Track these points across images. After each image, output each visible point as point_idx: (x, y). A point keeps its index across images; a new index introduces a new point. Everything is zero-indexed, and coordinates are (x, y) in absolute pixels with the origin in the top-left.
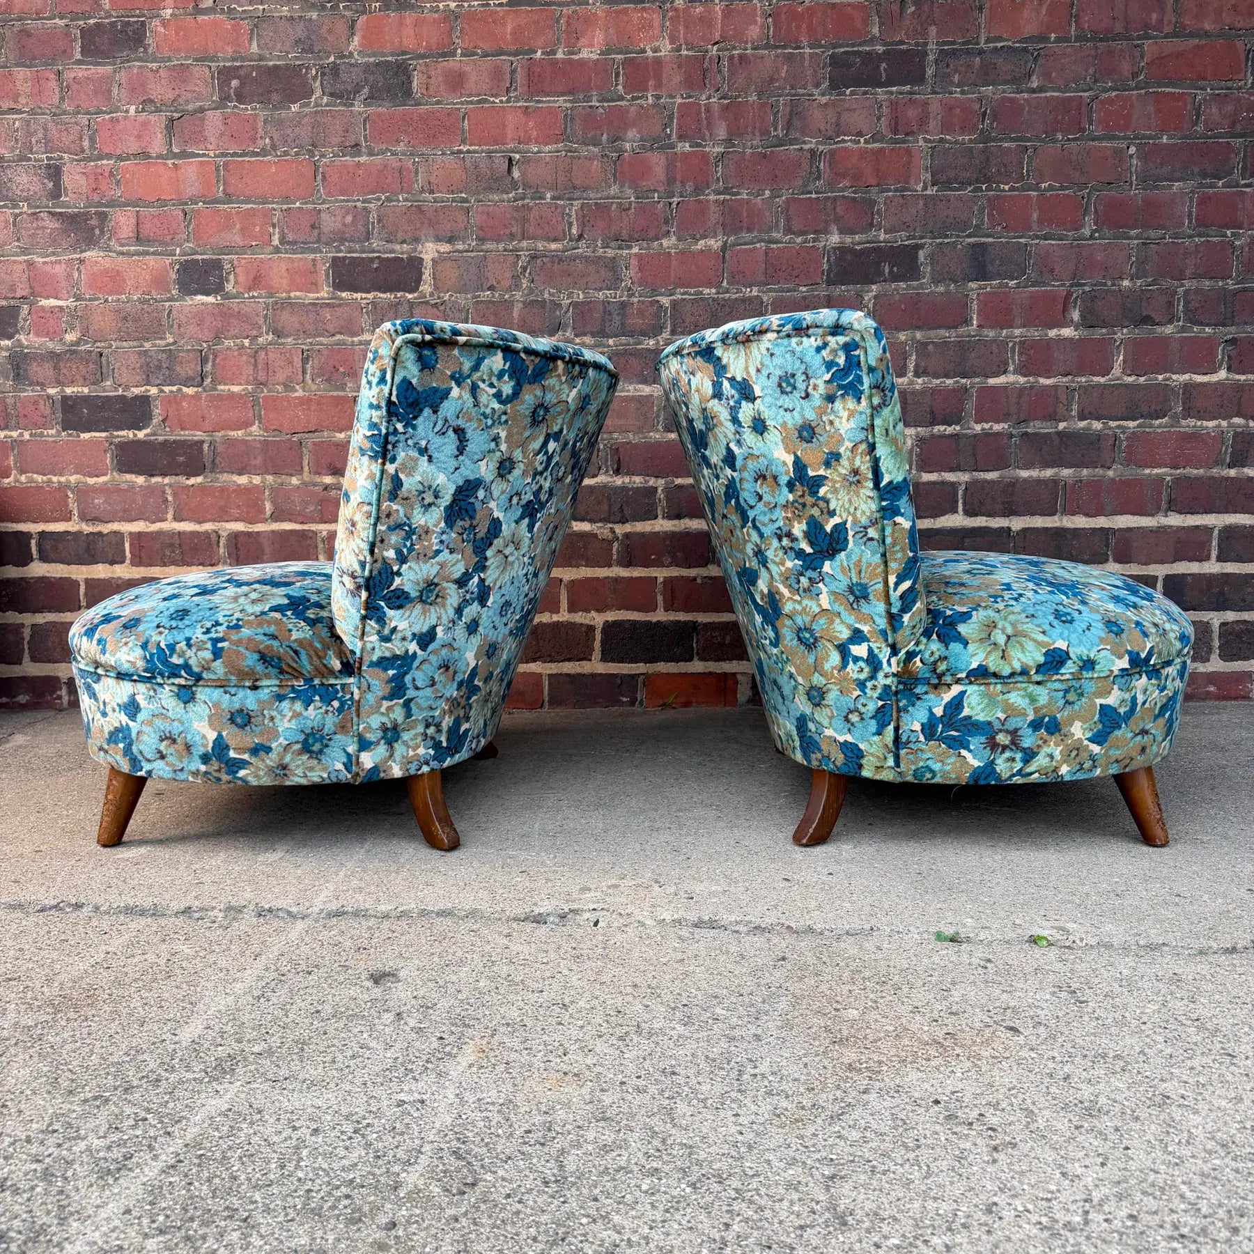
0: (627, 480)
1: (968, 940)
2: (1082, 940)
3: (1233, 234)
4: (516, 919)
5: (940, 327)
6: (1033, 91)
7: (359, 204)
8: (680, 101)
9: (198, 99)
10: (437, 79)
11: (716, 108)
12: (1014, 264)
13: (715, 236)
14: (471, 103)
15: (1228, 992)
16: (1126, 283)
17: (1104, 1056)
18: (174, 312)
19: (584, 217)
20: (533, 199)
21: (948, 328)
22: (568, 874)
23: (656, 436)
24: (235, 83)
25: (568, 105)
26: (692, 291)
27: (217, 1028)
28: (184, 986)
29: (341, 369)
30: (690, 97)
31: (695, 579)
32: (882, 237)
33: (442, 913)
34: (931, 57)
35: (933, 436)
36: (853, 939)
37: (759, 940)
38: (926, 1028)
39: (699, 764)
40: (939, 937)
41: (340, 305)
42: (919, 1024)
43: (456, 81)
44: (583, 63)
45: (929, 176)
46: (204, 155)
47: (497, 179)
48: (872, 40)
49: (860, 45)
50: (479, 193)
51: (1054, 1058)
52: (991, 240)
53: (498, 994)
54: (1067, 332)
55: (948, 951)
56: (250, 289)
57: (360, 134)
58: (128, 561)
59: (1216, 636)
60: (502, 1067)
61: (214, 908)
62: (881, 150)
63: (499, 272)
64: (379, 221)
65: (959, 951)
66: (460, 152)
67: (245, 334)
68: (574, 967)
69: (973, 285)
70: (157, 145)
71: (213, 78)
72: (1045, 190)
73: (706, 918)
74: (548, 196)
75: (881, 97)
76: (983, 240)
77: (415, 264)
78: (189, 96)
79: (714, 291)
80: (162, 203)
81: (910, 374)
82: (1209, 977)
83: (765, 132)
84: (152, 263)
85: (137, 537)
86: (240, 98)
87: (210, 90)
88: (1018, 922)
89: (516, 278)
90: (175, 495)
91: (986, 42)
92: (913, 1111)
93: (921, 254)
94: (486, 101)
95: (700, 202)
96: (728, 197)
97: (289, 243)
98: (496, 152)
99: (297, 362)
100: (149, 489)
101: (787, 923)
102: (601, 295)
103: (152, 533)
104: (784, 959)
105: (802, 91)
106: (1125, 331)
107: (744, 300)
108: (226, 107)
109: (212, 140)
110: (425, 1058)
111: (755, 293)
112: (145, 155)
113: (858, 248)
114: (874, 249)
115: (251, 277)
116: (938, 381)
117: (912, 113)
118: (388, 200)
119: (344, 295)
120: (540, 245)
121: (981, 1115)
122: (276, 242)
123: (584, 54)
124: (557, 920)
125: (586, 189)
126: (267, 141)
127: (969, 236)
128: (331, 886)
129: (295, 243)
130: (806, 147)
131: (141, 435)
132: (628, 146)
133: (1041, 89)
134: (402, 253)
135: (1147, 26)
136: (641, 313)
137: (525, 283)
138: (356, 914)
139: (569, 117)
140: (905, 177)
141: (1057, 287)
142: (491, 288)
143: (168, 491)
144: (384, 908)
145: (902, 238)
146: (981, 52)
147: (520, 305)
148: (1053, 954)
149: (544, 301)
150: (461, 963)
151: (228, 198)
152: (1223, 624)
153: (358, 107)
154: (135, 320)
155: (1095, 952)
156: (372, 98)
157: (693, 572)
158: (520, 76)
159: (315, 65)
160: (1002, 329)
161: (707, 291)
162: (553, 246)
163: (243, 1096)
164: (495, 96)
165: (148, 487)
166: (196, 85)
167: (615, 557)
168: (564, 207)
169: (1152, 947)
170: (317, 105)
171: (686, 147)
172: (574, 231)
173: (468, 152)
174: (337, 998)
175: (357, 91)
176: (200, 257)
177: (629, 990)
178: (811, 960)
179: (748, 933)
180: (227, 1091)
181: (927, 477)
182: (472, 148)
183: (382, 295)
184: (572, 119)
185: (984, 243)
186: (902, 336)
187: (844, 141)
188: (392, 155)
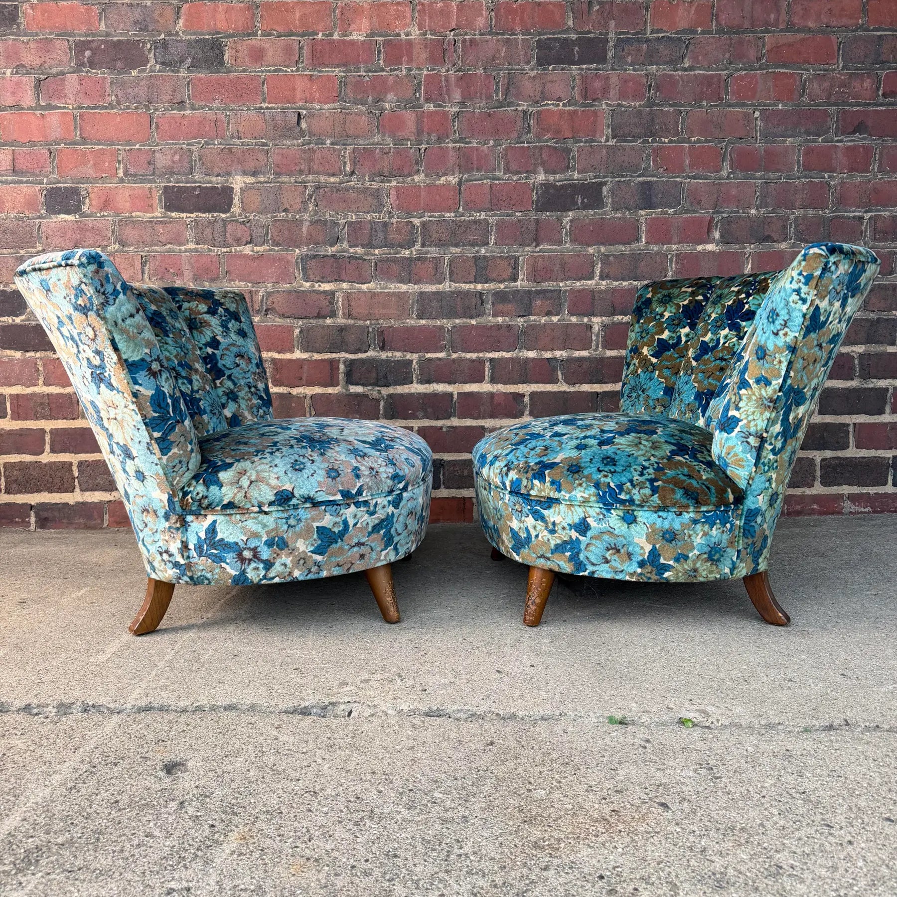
0: (390, 354)
1: (633, 723)
2: (718, 721)
3: (829, 177)
4: (286, 712)
5: (619, 243)
6: (685, 70)
7: (184, 146)
8: (425, 72)
9: (59, 65)
10: (244, 53)
11: (453, 80)
12: (672, 196)
13: (453, 175)
14: (269, 71)
15: (827, 766)
16: (753, 211)
17: (733, 829)
18: (43, 227)
19: (355, 158)
20: (316, 144)
21: (624, 244)
22: (331, 671)
23: (411, 322)
24: (88, 53)
25: (343, 74)
26: (437, 215)
27: (31, 821)
28: (13, 780)
29: (171, 270)
30: (434, 70)
31: (441, 428)
32: (576, 176)
33: (230, 708)
34: (611, 43)
35: (614, 323)
36: (545, 723)
37: (474, 727)
38: (597, 806)
39: (441, 571)
40: (611, 720)
41: (170, 222)
42: (592, 804)
43: (258, 55)
44: (353, 43)
45: (610, 131)
46: (64, 108)
47: (290, 129)
48: (568, 30)
49: (559, 33)
50: (275, 139)
51: (694, 832)
52: (655, 179)
53: (264, 783)
54: (710, 247)
55: (617, 732)
56: (101, 210)
57: (184, 94)
58: (9, 416)
59: (818, 468)
60: (257, 854)
61: (48, 705)
62: (575, 112)
63: (292, 199)
64: (200, 160)
65: (626, 733)
66: (261, 108)
67: (97, 244)
68: (327, 756)
69: (642, 212)
70: (28, 99)
71: (71, 49)
72: (694, 142)
73: (435, 708)
74: (328, 142)
75: (574, 72)
76: (649, 179)
77: (227, 192)
78: (53, 62)
79: (453, 215)
80: (33, 144)
81: (597, 278)
82: (812, 752)
83: (489, 97)
84: (25, 189)
85: (16, 398)
86: (92, 64)
87: (68, 58)
88: (670, 706)
89: (304, 203)
90: (44, 365)
91: (652, 32)
92: (582, 886)
93: (605, 190)
94: (280, 70)
95: (441, 148)
96: (462, 145)
97: (131, 175)
98: (288, 108)
99: (138, 265)
100: (25, 362)
101: (497, 711)
102: (368, 217)
103: (27, 395)
104: (492, 743)
105: (516, 67)
106: (752, 246)
107: (475, 222)
108: (82, 71)
109: (71, 96)
110: (196, 845)
111: (483, 217)
112: (18, 107)
113: (558, 184)
114: (570, 185)
115: (102, 200)
116: (617, 283)
117: (597, 84)
118: (207, 143)
119: (173, 214)
120: (322, 179)
121: (636, 889)
122: (121, 173)
123: (354, 36)
124: (319, 711)
125: (356, 137)
126: (113, 97)
127: (639, 176)
128: (143, 685)
129: (136, 175)
130: (520, 108)
131: (18, 320)
132: (387, 106)
133: (691, 68)
134: (218, 184)
135: (767, 23)
136: (398, 230)
137: (311, 207)
138: (161, 709)
139: (343, 83)
140: (593, 132)
141: (703, 214)
142: (285, 210)
143: (40, 363)
144: (181, 704)
145: (590, 177)
146: (648, 40)
147: (308, 223)
148: (697, 733)
149: (326, 221)
150: (238, 753)
151: (84, 141)
152: (823, 460)
153: (183, 73)
154: (13, 233)
155: (727, 731)
156: (194, 66)
157: (439, 423)
158: (305, 51)
159: (149, 41)
160: (663, 245)
161: (448, 215)
162: (332, 179)
163: (41, 887)
164: (287, 66)
165: (23, 361)
166: (58, 54)
167: (381, 412)
168: (340, 150)
169: (770, 726)
170: (151, 71)
171: (432, 107)
172: (348, 168)
173: (267, 108)
174: (134, 789)
175: (182, 61)
176: (62, 185)
177: (369, 777)
178: (513, 744)
179: (466, 720)
180: (29, 882)
181: (610, 353)
182: (270, 105)
183: (202, 215)
184: (346, 85)
185: (650, 182)
186: (591, 250)
187: (547, 105)
188: (209, 109)
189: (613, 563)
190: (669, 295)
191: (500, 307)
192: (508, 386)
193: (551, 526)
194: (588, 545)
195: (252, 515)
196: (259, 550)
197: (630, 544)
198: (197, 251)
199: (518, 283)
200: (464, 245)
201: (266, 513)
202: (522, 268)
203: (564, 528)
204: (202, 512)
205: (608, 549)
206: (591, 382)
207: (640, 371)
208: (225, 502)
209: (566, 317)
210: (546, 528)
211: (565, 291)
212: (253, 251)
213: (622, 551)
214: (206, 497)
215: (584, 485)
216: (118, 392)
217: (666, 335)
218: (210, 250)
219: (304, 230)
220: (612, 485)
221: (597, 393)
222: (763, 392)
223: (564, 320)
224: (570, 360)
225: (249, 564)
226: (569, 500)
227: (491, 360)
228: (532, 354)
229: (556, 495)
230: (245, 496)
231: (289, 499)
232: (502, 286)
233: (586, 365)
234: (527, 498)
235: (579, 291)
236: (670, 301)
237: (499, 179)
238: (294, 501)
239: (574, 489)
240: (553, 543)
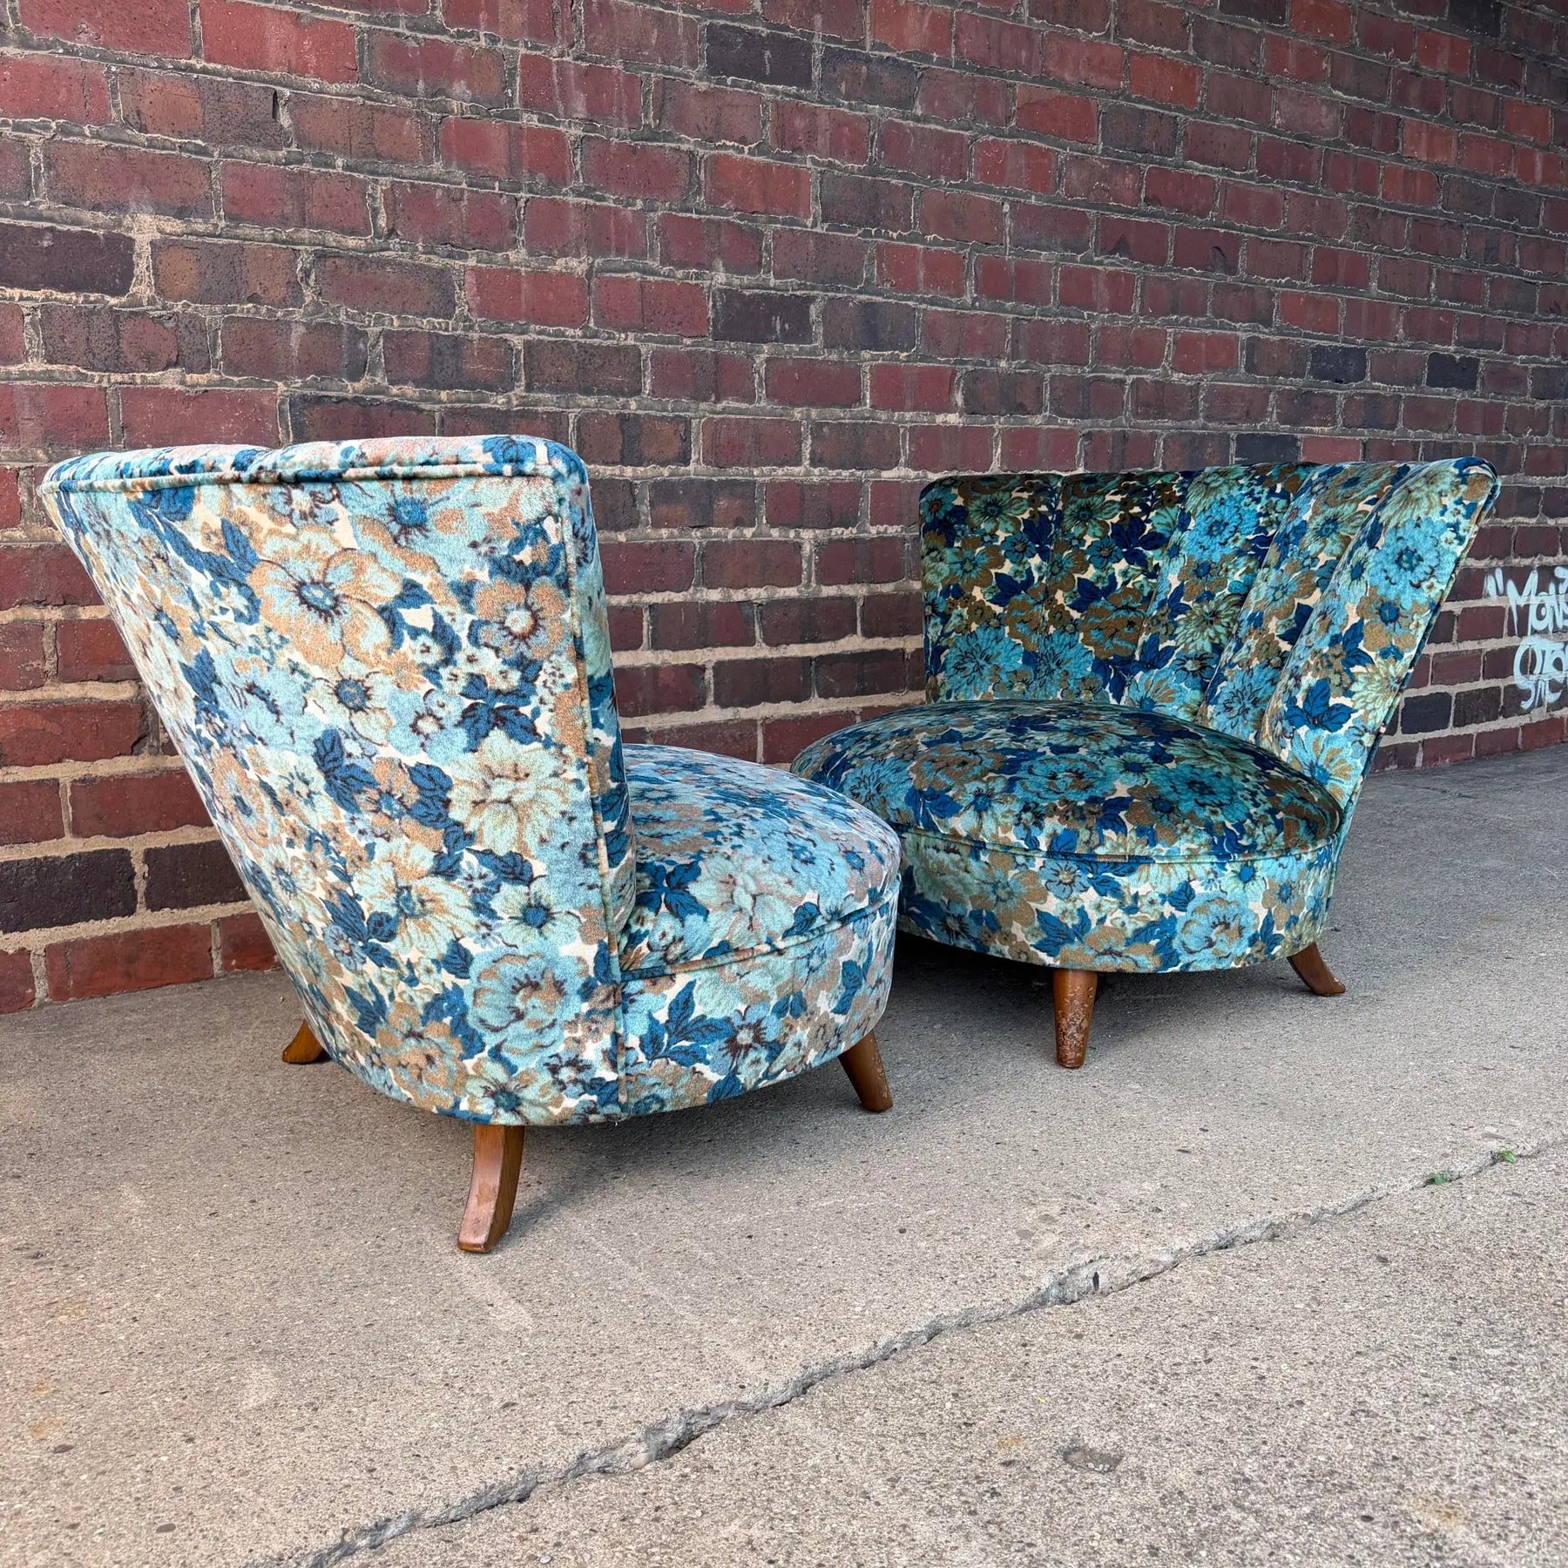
3: (1090, 316)
5: (833, 405)
6: (917, 119)
7: (7, 130)
8: (523, 51)
11: (572, 73)
12: (904, 330)
13: (578, 255)
16: (1003, 364)
19: (395, 202)
20: (315, 164)
21: (840, 406)
25: (364, 25)
26: (551, 330)
30: (537, 48)
32: (772, 282)
34: (818, 55)
35: (830, 540)
45: (819, 208)
47: (255, 124)
48: (752, 18)
49: (740, 20)
50: (225, 142)
52: (880, 299)
62: (768, 165)
64: (49, 166)
66: (191, 69)
69: (866, 354)
72: (931, 244)
74: (339, 162)
75: (768, 96)
76: (873, 298)
77: (121, 248)
79: (579, 332)
81: (806, 463)
83: (634, 119)
89: (294, 286)
91: (873, 47)
93: (814, 310)
95: (555, 203)
96: (591, 202)
98: (251, 79)
102: (425, 324)
105: (676, 69)
106: (1001, 419)
107: (617, 350)
111: (630, 341)
113: (747, 293)
114: (764, 297)
116: (834, 473)
117: (799, 123)
118: (64, 131)
120: (332, 238)
125: (396, 160)
127: (860, 292)
132: (455, 104)
133: (925, 119)
134: (96, 227)
135: (1017, 65)
136: (483, 355)
137: (308, 295)
139: (366, 44)
140: (794, 207)
141: (942, 363)
142: (253, 298)
145: (791, 286)
146: (868, 60)
147: (302, 329)
149: (339, 326)
160: (893, 411)
161: (570, 332)
162: (351, 242)
168: (365, 183)
171: (531, 120)
173: (204, 71)
181: (829, 591)
182: (211, 66)
183: (60, 296)
184: (371, 48)
185: (874, 303)
186: (797, 413)
187: (725, 147)
188: (67, 52)
189: (1219, 946)
191: (663, 510)
192: (680, 653)
193: (1129, 902)
194: (1187, 923)
195: (758, 961)
196: (763, 1025)
197: (1244, 912)
198: (51, 379)
199: (691, 467)
200: (600, 392)
201: (780, 952)
202: (697, 440)
203: (1152, 902)
204: (669, 971)
205: (1214, 926)
206: (803, 642)
207: (974, 626)
208: (714, 943)
209: (765, 529)
210: (1121, 905)
211: (762, 484)
212: (183, 383)
213: (1232, 925)
214: (681, 939)
215: (1191, 830)
216: (547, 744)
217: (1091, 573)
218: (84, 378)
219: (294, 343)
220: (1229, 825)
221: (810, 659)
222: (1391, 669)
223: (760, 535)
224: (773, 604)
225: (746, 1054)
226: (1167, 857)
227: (652, 607)
228: (715, 595)
229: (1147, 851)
230: (751, 927)
231: (813, 920)
232: (666, 472)
233: (794, 612)
234: (1088, 861)
235: (782, 484)
236: (1000, 512)
237: (654, 273)
238: (819, 922)
239: (1178, 837)
240: (1130, 928)
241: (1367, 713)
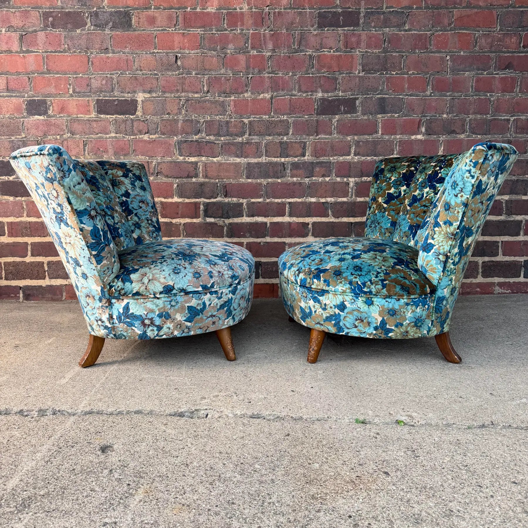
0: (230, 199)
1: (370, 423)
2: (418, 422)
3: (490, 95)
4: (170, 415)
5: (365, 134)
6: (406, 31)
7: (108, 75)
8: (251, 32)
9: (34, 26)
10: (143, 19)
11: (268, 36)
12: (397, 106)
13: (268, 93)
14: (159, 30)
15: (480, 450)
16: (445, 116)
17: (425, 488)
18: (25, 123)
19: (210, 83)
20: (187, 74)
21: (369, 134)
22: (196, 390)
23: (242, 180)
24: (51, 19)
25: (202, 32)
26: (258, 117)
27: (25, 481)
28: (14, 456)
29: (101, 149)
30: (256, 30)
31: (260, 243)
32: (341, 94)
33: (138, 412)
34: (362, 15)
35: (362, 182)
36: (319, 422)
37: (278, 424)
38: (348, 474)
39: (260, 328)
40: (357, 421)
41: (100, 121)
42: (345, 472)
43: (152, 21)
44: (208, 14)
45: (361, 67)
46: (37, 52)
47: (171, 65)
48: (337, 7)
49: (331, 8)
50: (162, 71)
51: (403, 489)
52: (387, 96)
53: (158, 458)
54: (419, 137)
55: (360, 428)
56: (59, 113)
57: (108, 44)
58: (7, 235)
59: (480, 267)
60: (154, 502)
61: (33, 410)
62: (340, 55)
63: (173, 107)
64: (118, 83)
65: (365, 429)
66: (154, 53)
67: (57, 133)
68: (194, 443)
69: (379, 116)
70: (15, 47)
71: (40, 16)
72: (411, 74)
73: (256, 413)
74: (194, 73)
75: (340, 32)
76: (384, 96)
77: (134, 103)
78: (30, 24)
79: (267, 117)
80: (18, 73)
81: (352, 155)
82: (472, 441)
84: (14, 101)
85: (10, 224)
86: (53, 26)
87: (39, 22)
88: (391, 413)
89: (180, 109)
90: (27, 205)
91: (386, 8)
92: (339, 522)
93: (357, 102)
94: (165, 30)
95: (261, 77)
96: (273, 75)
97: (77, 92)
98: (170, 53)
99: (81, 146)
100: (15, 203)
101: (291, 415)
102: (217, 118)
103: (17, 222)
104: (288, 435)
105: (306, 29)
106: (444, 136)
107: (281, 121)
108: (47, 30)
109: (41, 45)
110: (119, 496)
111: (285, 118)
112: (10, 51)
113: (330, 99)
114: (337, 99)
115: (60, 108)
116: (364, 158)
117: (354, 39)
118: (122, 74)
119: (102, 116)
120: (190, 95)
121: (369, 524)
122: (71, 91)
123: (209, 10)
124: (189, 415)
125: (210, 70)
126: (66, 46)
127: (378, 94)
128: (88, 398)
129: (79, 93)
130: (307, 53)
131: (11, 178)
132: (229, 51)
133: (410, 30)
134: (128, 98)
135: (455, 3)
136: (235, 126)
137: (183, 112)
138: (98, 413)
139: (203, 38)
140: (351, 68)
141: (415, 117)
142: (168, 114)
143: (24, 204)
144: (110, 410)
145: (349, 95)
146: (384, 13)
147: (181, 121)
148: (406, 429)
149: (192, 120)
150: (143, 441)
151: (49, 72)
152: (483, 262)
153: (107, 31)
154: (7, 127)
155: (424, 428)
156: (114, 27)
157: (259, 240)
158: (180, 19)
159: (87, 12)
160: (392, 135)
161: (265, 117)
162: (196, 95)
163: (32, 521)
164: (170, 28)
165: (15, 202)
166: (33, 20)
167: (225, 233)
168: (201, 78)
169: (448, 425)
170: (89, 30)
171: (255, 52)
172: (205, 89)
173: (157, 53)
174: (83, 462)
175: (107, 24)
176: (36, 98)
177: (218, 455)
178: (301, 435)
179: (273, 420)
180: (25, 518)
181: (359, 199)
182: (159, 51)
183: (119, 116)
184: (204, 39)
185: (384, 98)
186: (349, 138)
187: (324, 51)
188: (123, 53)
189: (359, 328)
190: (394, 167)
191: (295, 172)
192: (299, 218)
193: (323, 306)
194: (345, 317)
195: (150, 299)
196: (154, 319)
197: (369, 317)
198: (116, 138)
199: (306, 158)
200: (274, 135)
201: (158, 298)
202: (308, 149)
203: (331, 307)
204: (121, 298)
205: (356, 320)
206: (348, 216)
207: (377, 211)
208: (134, 292)
209: (334, 178)
210: (321, 307)
211: (334, 163)
212: (149, 138)
213: (365, 321)
214: (123, 289)
215: (343, 283)
216: (72, 228)
217: (392, 191)
218: (124, 137)
219: (180, 125)
220: (359, 283)
221: (352, 223)
222: (448, 229)
223: (332, 180)
224: (336, 203)
225: (148, 327)
226: (335, 291)
227: (290, 203)
228: (313, 200)
229: (327, 288)
230: (146, 289)
231: (172, 290)
232: (296, 159)
233: (345, 206)
234: (309, 289)
235: (341, 163)
236: (395, 170)
237: (295, 96)
238: (174, 291)
239: (337, 285)
240: (324, 316)
241: (440, 247)
